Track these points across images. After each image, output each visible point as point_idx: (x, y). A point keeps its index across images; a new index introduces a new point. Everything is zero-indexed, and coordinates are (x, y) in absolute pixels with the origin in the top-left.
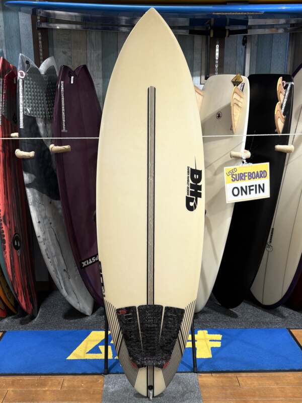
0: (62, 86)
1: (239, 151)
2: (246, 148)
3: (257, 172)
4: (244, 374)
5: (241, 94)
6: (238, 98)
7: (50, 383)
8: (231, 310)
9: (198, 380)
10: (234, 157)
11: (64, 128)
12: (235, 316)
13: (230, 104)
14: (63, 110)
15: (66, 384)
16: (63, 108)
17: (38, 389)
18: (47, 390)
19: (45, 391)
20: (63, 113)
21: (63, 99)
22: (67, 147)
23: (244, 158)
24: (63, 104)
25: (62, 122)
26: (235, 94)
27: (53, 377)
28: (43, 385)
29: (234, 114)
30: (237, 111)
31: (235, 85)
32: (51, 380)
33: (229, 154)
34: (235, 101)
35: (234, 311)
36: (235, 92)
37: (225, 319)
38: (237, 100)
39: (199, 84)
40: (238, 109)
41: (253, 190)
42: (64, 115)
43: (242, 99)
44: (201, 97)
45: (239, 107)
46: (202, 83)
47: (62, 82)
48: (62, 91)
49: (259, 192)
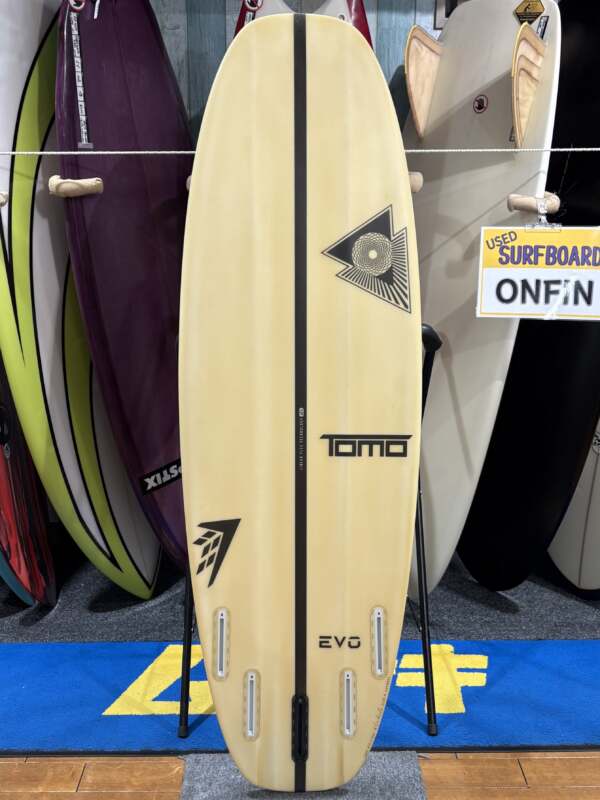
0: (73, 26)
1: (532, 193)
2: (549, 188)
3: (575, 248)
4: (536, 756)
5: (539, 43)
6: (531, 56)
7: (50, 774)
8: (500, 592)
9: (420, 769)
10: (516, 208)
11: (84, 137)
12: (512, 608)
13: (510, 73)
14: (80, 90)
15: (89, 778)
16: (79, 84)
17: (20, 791)
18: (42, 793)
19: (36, 796)
20: (81, 99)
21: (78, 60)
22: (91, 183)
23: (543, 211)
24: (79, 74)
25: (79, 121)
26: (523, 43)
27: (60, 761)
28: (34, 780)
29: (520, 97)
30: (527, 89)
31: (522, 22)
32: (55, 767)
33: (505, 203)
34: (523, 63)
35: (508, 596)
36: (523, 39)
37: (487, 615)
38: (528, 60)
39: (432, 26)
40: (528, 85)
41: (556, 292)
42: (83, 104)
43: (541, 59)
44: (435, 59)
45: (533, 78)
46: (437, 26)
47: (74, 15)
48: (74, 38)
49: (576, 302)
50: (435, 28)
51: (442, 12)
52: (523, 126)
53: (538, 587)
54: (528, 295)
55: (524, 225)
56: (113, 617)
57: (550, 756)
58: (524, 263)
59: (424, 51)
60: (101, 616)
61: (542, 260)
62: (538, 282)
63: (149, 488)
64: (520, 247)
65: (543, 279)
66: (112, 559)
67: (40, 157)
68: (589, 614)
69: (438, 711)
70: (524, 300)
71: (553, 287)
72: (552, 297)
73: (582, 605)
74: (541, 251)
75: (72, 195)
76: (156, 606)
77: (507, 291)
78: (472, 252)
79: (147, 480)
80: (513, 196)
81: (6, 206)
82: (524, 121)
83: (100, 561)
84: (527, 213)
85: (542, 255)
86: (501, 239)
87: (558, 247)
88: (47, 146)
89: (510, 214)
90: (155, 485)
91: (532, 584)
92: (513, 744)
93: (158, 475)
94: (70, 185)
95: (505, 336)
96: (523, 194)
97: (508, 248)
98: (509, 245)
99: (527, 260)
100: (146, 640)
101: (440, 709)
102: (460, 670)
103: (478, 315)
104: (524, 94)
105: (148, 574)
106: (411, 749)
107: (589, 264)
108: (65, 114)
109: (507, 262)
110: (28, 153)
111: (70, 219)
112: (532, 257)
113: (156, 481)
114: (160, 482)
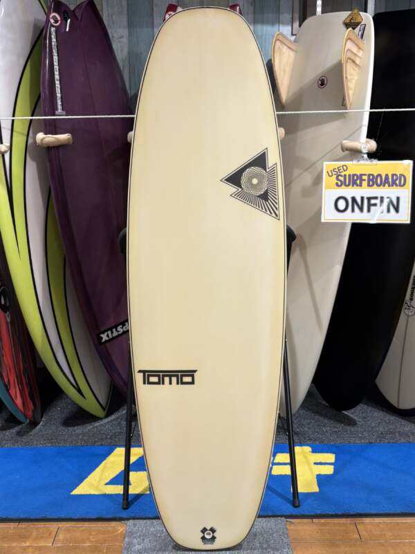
0: (53, 36)
1: (357, 139)
2: (369, 136)
3: (387, 175)
4: (367, 520)
5: (360, 41)
6: (355, 49)
7: (34, 534)
8: (344, 412)
9: (287, 529)
10: (347, 150)
11: (60, 107)
12: (351, 422)
13: (341, 61)
14: (57, 77)
15: (61, 536)
16: (57, 73)
17: (14, 545)
18: (29, 546)
19: (25, 549)
20: (57, 83)
21: (55, 58)
22: (64, 137)
23: (365, 151)
24: (56, 67)
25: (56, 97)
26: (349, 41)
27: (41, 525)
28: (23, 537)
29: (349, 77)
30: (352, 71)
31: (348, 28)
33: (340, 146)
34: (349, 55)
35: (349, 414)
36: (349, 39)
37: (335, 427)
38: (352, 52)
39: (290, 34)
40: (354, 69)
41: (375, 205)
42: (59, 86)
43: (361, 52)
44: (292, 54)
45: (357, 65)
46: (294, 33)
47: (53, 29)
48: (53, 43)
49: (389, 211)
50: (292, 35)
51: (296, 24)
52: (351, 96)
53: (370, 408)
54: (356, 207)
55: (352, 161)
56: (79, 430)
57: (377, 520)
58: (353, 186)
59: (285, 49)
60: (71, 429)
61: (365, 183)
62: (362, 198)
63: (103, 340)
64: (350, 175)
65: (366, 196)
66: (79, 391)
67: (31, 120)
68: (404, 426)
69: (299, 491)
70: (353, 210)
71: (373, 201)
72: (372, 208)
73: (400, 420)
74: (364, 177)
75: (51, 145)
76: (108, 422)
77: (342, 204)
78: (318, 180)
79: (102, 335)
80: (344, 142)
81: (8, 153)
82: (351, 92)
83: (71, 391)
84: (355, 153)
85: (365, 180)
86: (337, 170)
87: (375, 175)
88: (35, 114)
89: (343, 154)
90: (107, 339)
91: (366, 407)
92: (352, 513)
93: (109, 332)
94: (50, 139)
95: (341, 235)
96: (352, 140)
97: (342, 176)
98: (343, 174)
99: (354, 183)
100: (101, 445)
101: (301, 489)
102: (315, 464)
103: (323, 220)
104: (350, 75)
105: (103, 400)
106: (281, 516)
107: (397, 185)
108: (47, 92)
109: (341, 185)
110: (23, 118)
111: (50, 161)
112: (358, 182)
113: (108, 336)
114: (110, 337)
